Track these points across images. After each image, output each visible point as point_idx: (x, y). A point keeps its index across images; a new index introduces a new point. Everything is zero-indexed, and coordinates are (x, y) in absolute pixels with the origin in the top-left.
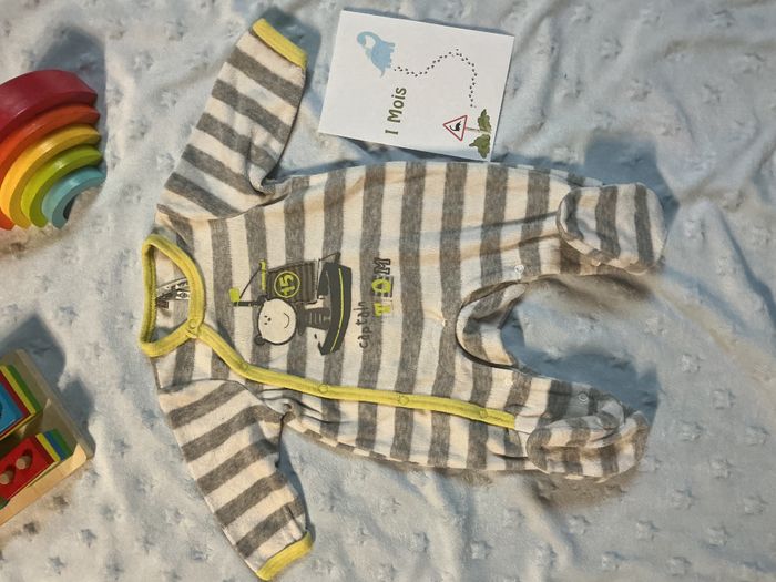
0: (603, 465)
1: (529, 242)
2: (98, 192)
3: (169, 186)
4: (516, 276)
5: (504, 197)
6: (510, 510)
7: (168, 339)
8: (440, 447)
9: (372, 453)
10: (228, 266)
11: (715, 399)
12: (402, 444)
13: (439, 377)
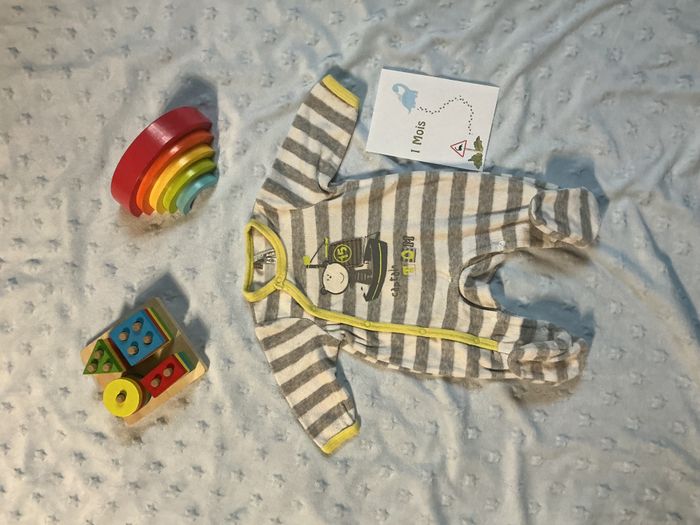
0: (558, 374)
1: (509, 226)
2: (213, 191)
3: (265, 187)
4: (500, 248)
5: (492, 196)
6: (494, 406)
7: (262, 290)
8: (447, 363)
9: (401, 367)
10: (302, 240)
11: (632, 332)
12: (422, 361)
13: (447, 316)
